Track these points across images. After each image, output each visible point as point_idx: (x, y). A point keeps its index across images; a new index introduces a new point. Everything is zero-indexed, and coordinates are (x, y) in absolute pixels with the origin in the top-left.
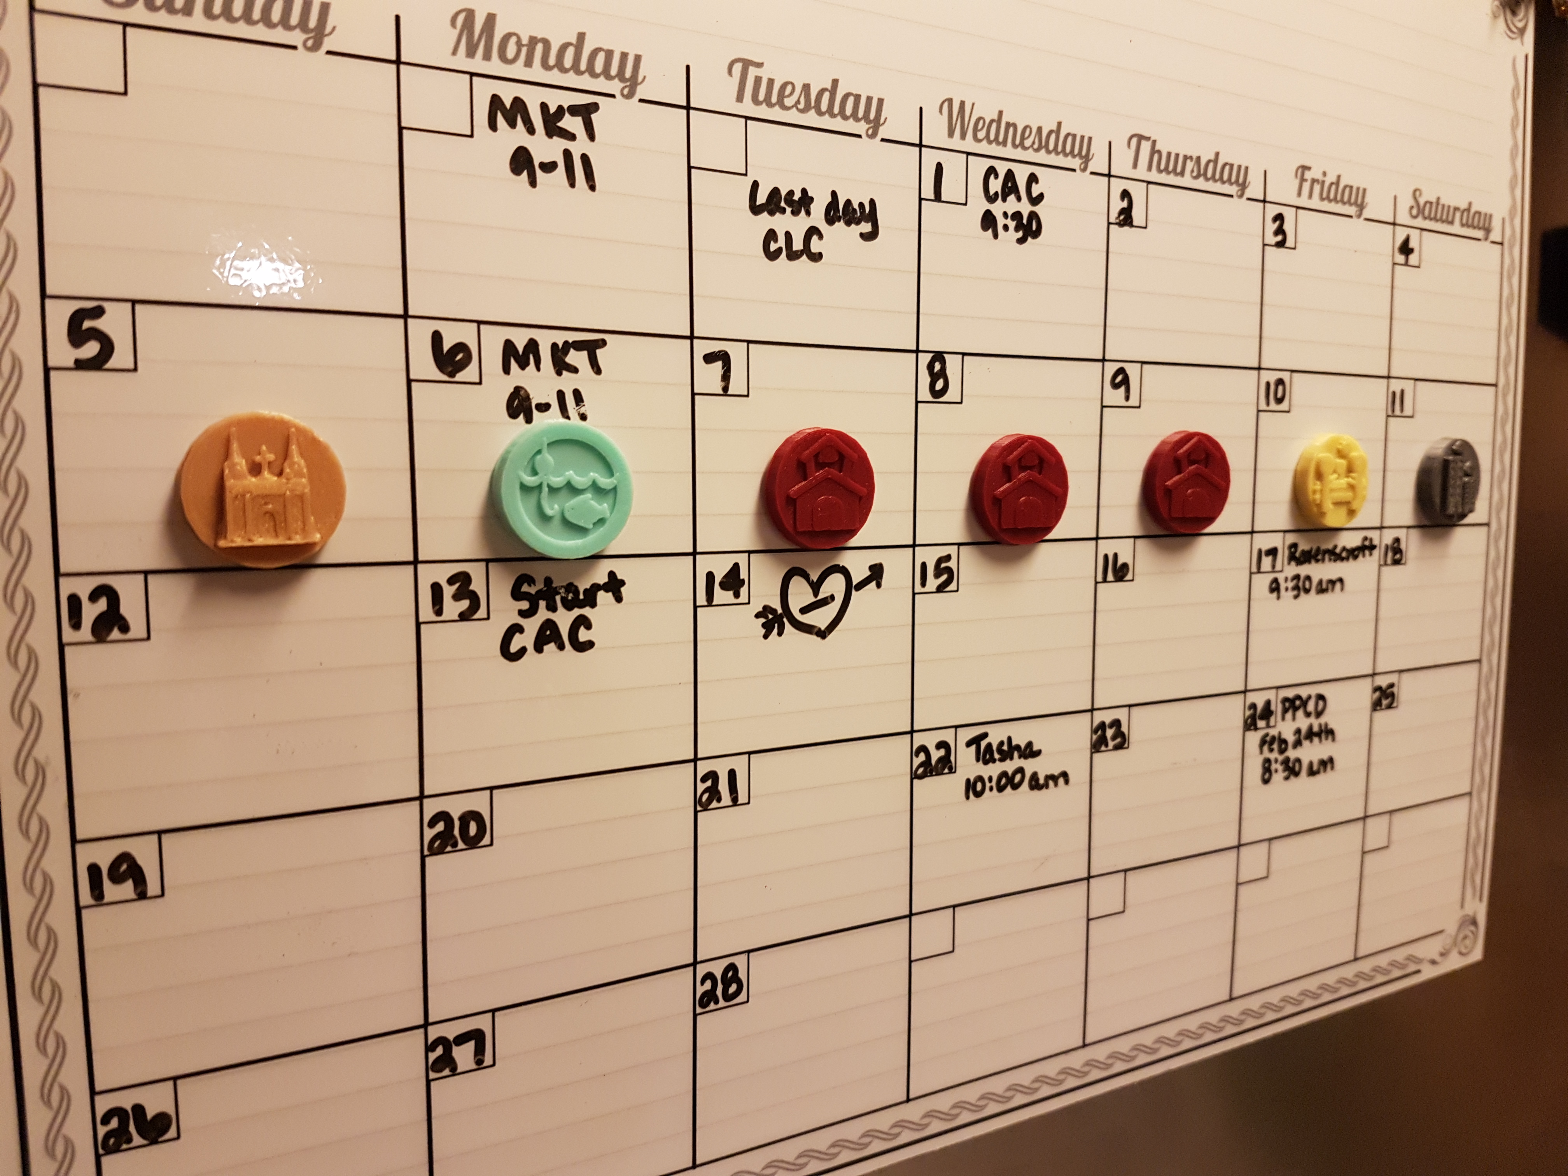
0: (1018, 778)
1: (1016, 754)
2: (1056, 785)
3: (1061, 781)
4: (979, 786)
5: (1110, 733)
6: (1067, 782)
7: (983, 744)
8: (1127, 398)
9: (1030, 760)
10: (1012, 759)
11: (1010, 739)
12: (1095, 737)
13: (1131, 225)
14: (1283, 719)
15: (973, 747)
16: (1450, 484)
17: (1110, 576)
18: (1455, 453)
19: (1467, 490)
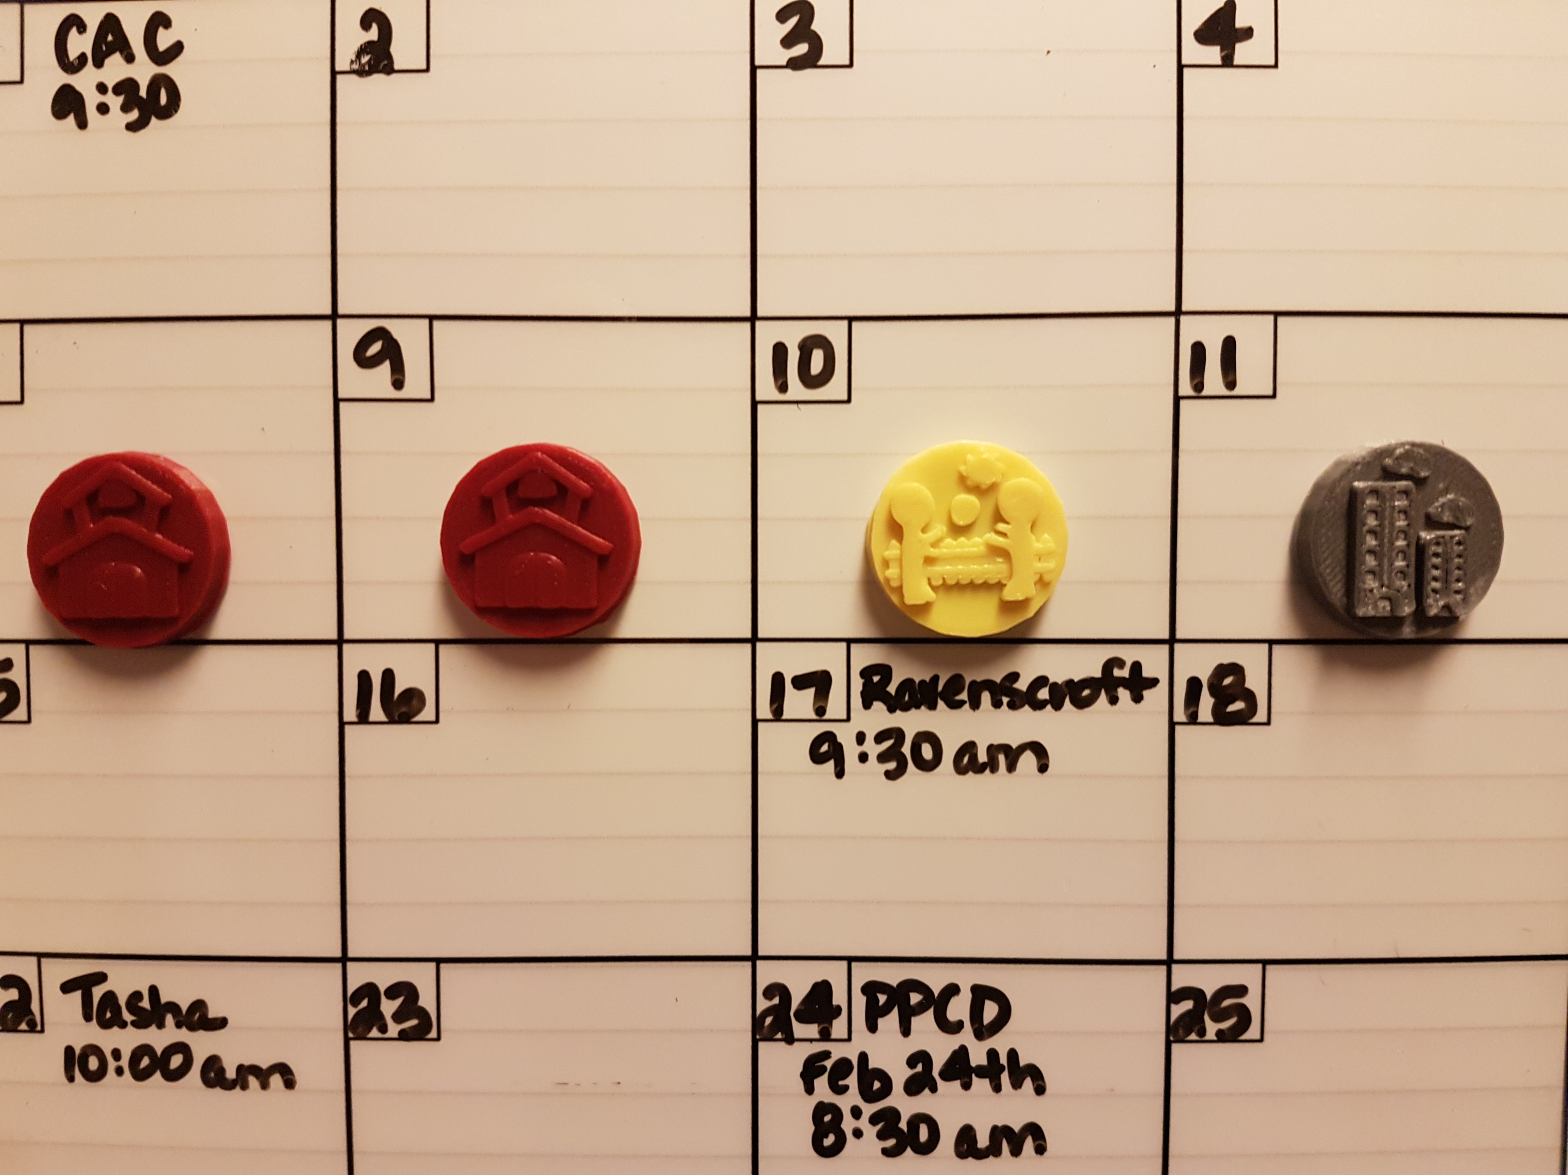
0: (176, 1061)
1: (169, 1019)
2: (265, 1086)
3: (276, 1080)
4: (93, 1063)
5: (388, 1007)
6: (290, 1084)
7: (98, 992)
8: (398, 384)
9: (201, 1033)
10: (161, 1025)
11: (154, 991)
12: (352, 1011)
13: (389, 70)
14: (872, 1027)
15: (77, 995)
16: (1365, 547)
17: (376, 712)
18: (1388, 474)
19: (1436, 561)
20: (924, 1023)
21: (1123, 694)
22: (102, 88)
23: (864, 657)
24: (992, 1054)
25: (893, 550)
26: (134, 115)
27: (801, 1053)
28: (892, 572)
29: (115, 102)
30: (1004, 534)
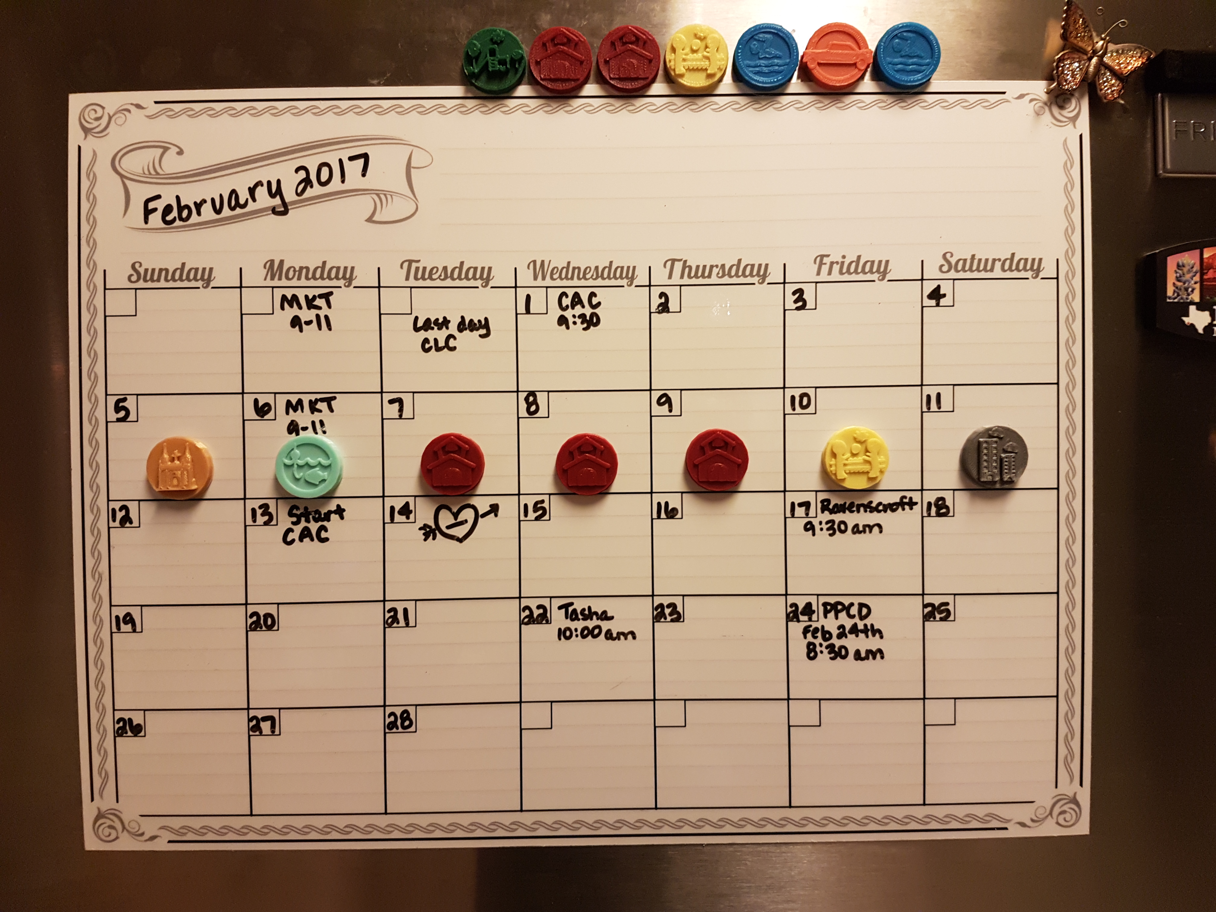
0: (596, 631)
1: (595, 617)
2: (626, 639)
3: (630, 637)
4: (568, 634)
5: (667, 611)
6: (634, 638)
7: (570, 609)
8: (670, 411)
9: (605, 622)
10: (592, 619)
11: (589, 608)
12: (655, 613)
13: (668, 312)
14: (826, 617)
15: (563, 610)
16: (983, 459)
17: (663, 515)
18: (991, 436)
19: (1006, 463)
20: (843, 615)
21: (907, 507)
22: (574, 316)
23: (822, 496)
24: (865, 625)
25: (833, 462)
26: (585, 325)
27: (803, 625)
28: (833, 468)
29: (579, 321)
30: (868, 456)
